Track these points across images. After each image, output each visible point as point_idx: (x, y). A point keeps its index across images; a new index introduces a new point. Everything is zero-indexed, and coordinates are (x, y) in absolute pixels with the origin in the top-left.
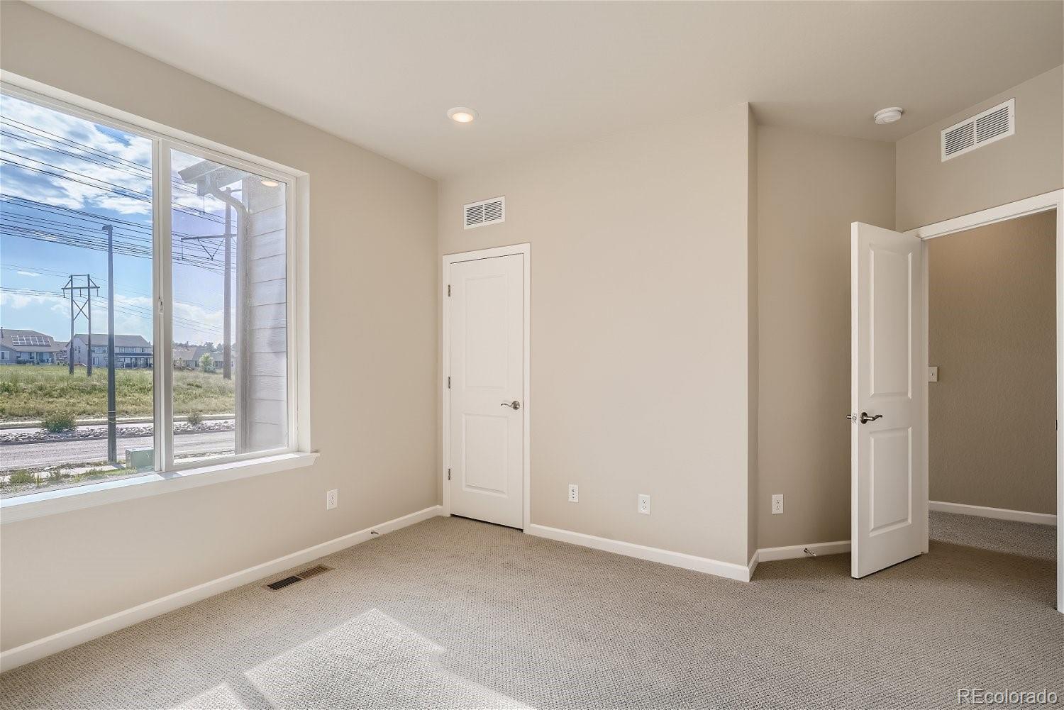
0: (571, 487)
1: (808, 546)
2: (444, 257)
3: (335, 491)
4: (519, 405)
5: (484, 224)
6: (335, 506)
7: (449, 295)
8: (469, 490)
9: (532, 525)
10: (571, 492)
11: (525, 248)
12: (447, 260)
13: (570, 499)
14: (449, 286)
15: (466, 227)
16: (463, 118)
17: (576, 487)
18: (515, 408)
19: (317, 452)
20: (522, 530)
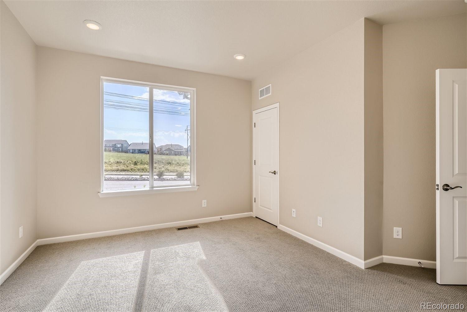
0: (293, 210)
1: (421, 261)
2: (253, 112)
3: (206, 201)
4: (276, 172)
5: (265, 96)
6: (206, 206)
7: (255, 127)
8: (261, 207)
9: (280, 225)
10: (293, 212)
11: (277, 105)
12: (254, 112)
13: (293, 216)
14: (255, 123)
15: (260, 98)
16: (240, 58)
17: (295, 210)
18: (275, 174)
19: (198, 186)
20: (277, 227)
